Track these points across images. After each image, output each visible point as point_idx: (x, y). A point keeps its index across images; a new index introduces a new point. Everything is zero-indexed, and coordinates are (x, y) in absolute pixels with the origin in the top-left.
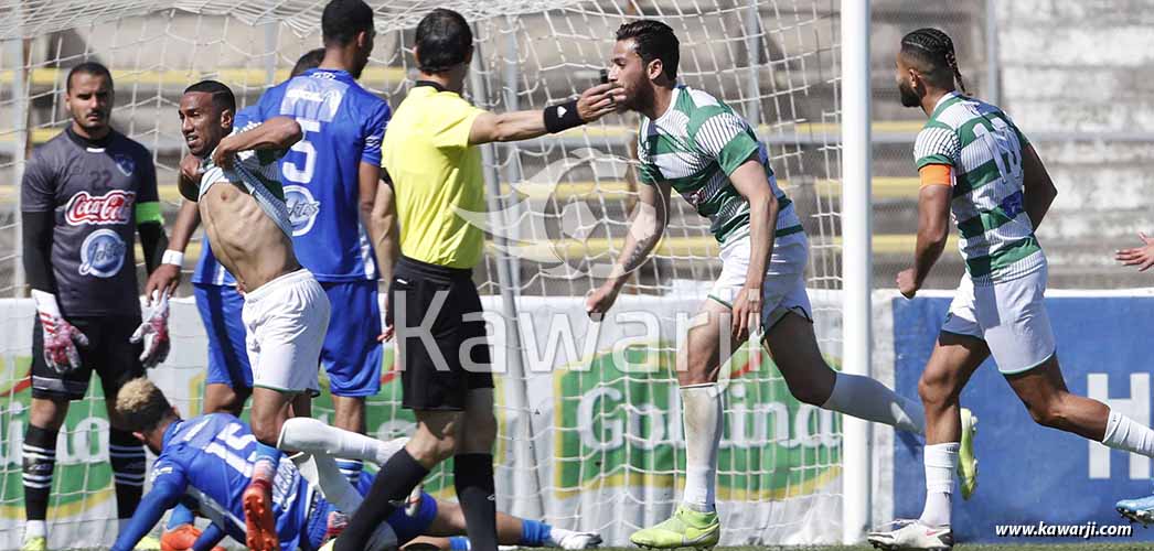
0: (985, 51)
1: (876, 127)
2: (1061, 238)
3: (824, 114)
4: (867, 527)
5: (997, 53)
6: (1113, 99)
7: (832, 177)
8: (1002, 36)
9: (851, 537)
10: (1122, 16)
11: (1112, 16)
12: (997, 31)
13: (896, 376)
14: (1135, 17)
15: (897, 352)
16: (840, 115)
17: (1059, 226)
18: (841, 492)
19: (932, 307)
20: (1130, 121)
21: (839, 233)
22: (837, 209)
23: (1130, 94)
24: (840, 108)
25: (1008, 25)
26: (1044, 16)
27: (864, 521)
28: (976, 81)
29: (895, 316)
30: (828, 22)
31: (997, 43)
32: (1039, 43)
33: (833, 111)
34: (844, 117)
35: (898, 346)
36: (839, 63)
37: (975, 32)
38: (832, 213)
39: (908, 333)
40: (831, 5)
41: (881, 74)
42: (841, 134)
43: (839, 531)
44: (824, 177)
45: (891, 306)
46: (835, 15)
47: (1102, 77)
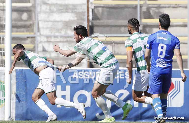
0: (35, 18)
1: (12, 33)
2: (51, 57)
3: (1, 31)
4: (10, 117)
5: (38, 18)
6: (62, 28)
7: (2, 44)
8: (39, 15)
9: (7, 119)
10: (64, 10)
11: (63, 11)
12: (38, 14)
13: (16, 86)
14: (67, 11)
15: (16, 80)
16: (5, 31)
17: (50, 55)
18: (4, 109)
19: (24, 72)
20: (66, 33)
21: (4, 55)
22: (4, 50)
23: (66, 27)
24: (5, 30)
25: (40, 12)
26: (48, 11)
27: (9, 116)
28: (33, 24)
29: (16, 73)
30: (2, 12)
31: (38, 16)
32: (47, 16)
33: (3, 30)
34: (6, 32)
35: (17, 79)
36: (5, 20)
37: (33, 14)
38: (2, 51)
39: (19, 77)
40: (4, 8)
41: (14, 22)
42: (5, 35)
43: (4, 118)
44: (1, 44)
45: (15, 71)
46: (4, 10)
47: (60, 23)
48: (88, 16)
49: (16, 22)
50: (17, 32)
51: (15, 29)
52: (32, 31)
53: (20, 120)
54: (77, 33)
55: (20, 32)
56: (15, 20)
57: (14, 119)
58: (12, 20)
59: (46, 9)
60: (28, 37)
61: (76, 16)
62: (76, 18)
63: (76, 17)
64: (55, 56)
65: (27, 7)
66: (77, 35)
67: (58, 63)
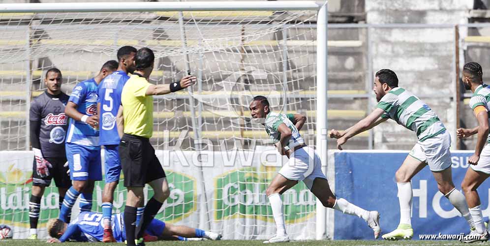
0: (368, 66)
1: (328, 92)
2: (394, 132)
3: (310, 88)
4: (325, 234)
5: (372, 67)
6: (414, 82)
7: (312, 110)
8: (374, 61)
9: (319, 237)
10: (418, 53)
11: (414, 53)
12: (372, 59)
13: (336, 181)
14: (422, 54)
15: (336, 172)
16: (316, 88)
17: (393, 129)
18: (316, 222)
19: (348, 156)
20: (420, 91)
21: (315, 129)
22: (314, 121)
23: (420, 81)
24: (316, 85)
25: (376, 56)
26: (389, 53)
27: (323, 232)
28: (364, 76)
29: (335, 159)
30: (312, 55)
31: (372, 63)
32: (387, 62)
33: (313, 86)
34: (318, 89)
35: (336, 169)
36: (316, 69)
37: (364, 59)
38: (312, 123)
39: (340, 165)
40: (314, 49)
41: (331, 73)
42: (316, 95)
43: (315, 235)
44: (310, 110)
45: (333, 156)
46: (315, 52)
47: (410, 75)
48: (458, 63)
49: (336, 73)
50: (337, 89)
51: (333, 85)
52: (363, 88)
53: (343, 238)
54: (381, 82)
55: (342, 89)
56: (334, 69)
57: (332, 237)
58: (327, 70)
59: (387, 50)
60: (355, 99)
61: (437, 62)
62: (436, 66)
63: (438, 64)
64: (401, 131)
65: (353, 48)
66: (379, 84)
67: (406, 141)
